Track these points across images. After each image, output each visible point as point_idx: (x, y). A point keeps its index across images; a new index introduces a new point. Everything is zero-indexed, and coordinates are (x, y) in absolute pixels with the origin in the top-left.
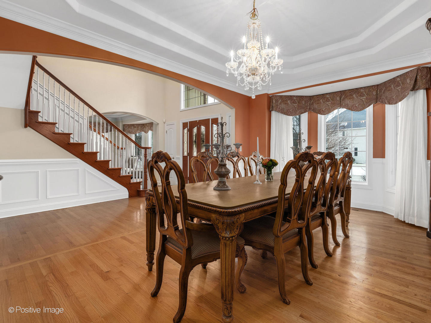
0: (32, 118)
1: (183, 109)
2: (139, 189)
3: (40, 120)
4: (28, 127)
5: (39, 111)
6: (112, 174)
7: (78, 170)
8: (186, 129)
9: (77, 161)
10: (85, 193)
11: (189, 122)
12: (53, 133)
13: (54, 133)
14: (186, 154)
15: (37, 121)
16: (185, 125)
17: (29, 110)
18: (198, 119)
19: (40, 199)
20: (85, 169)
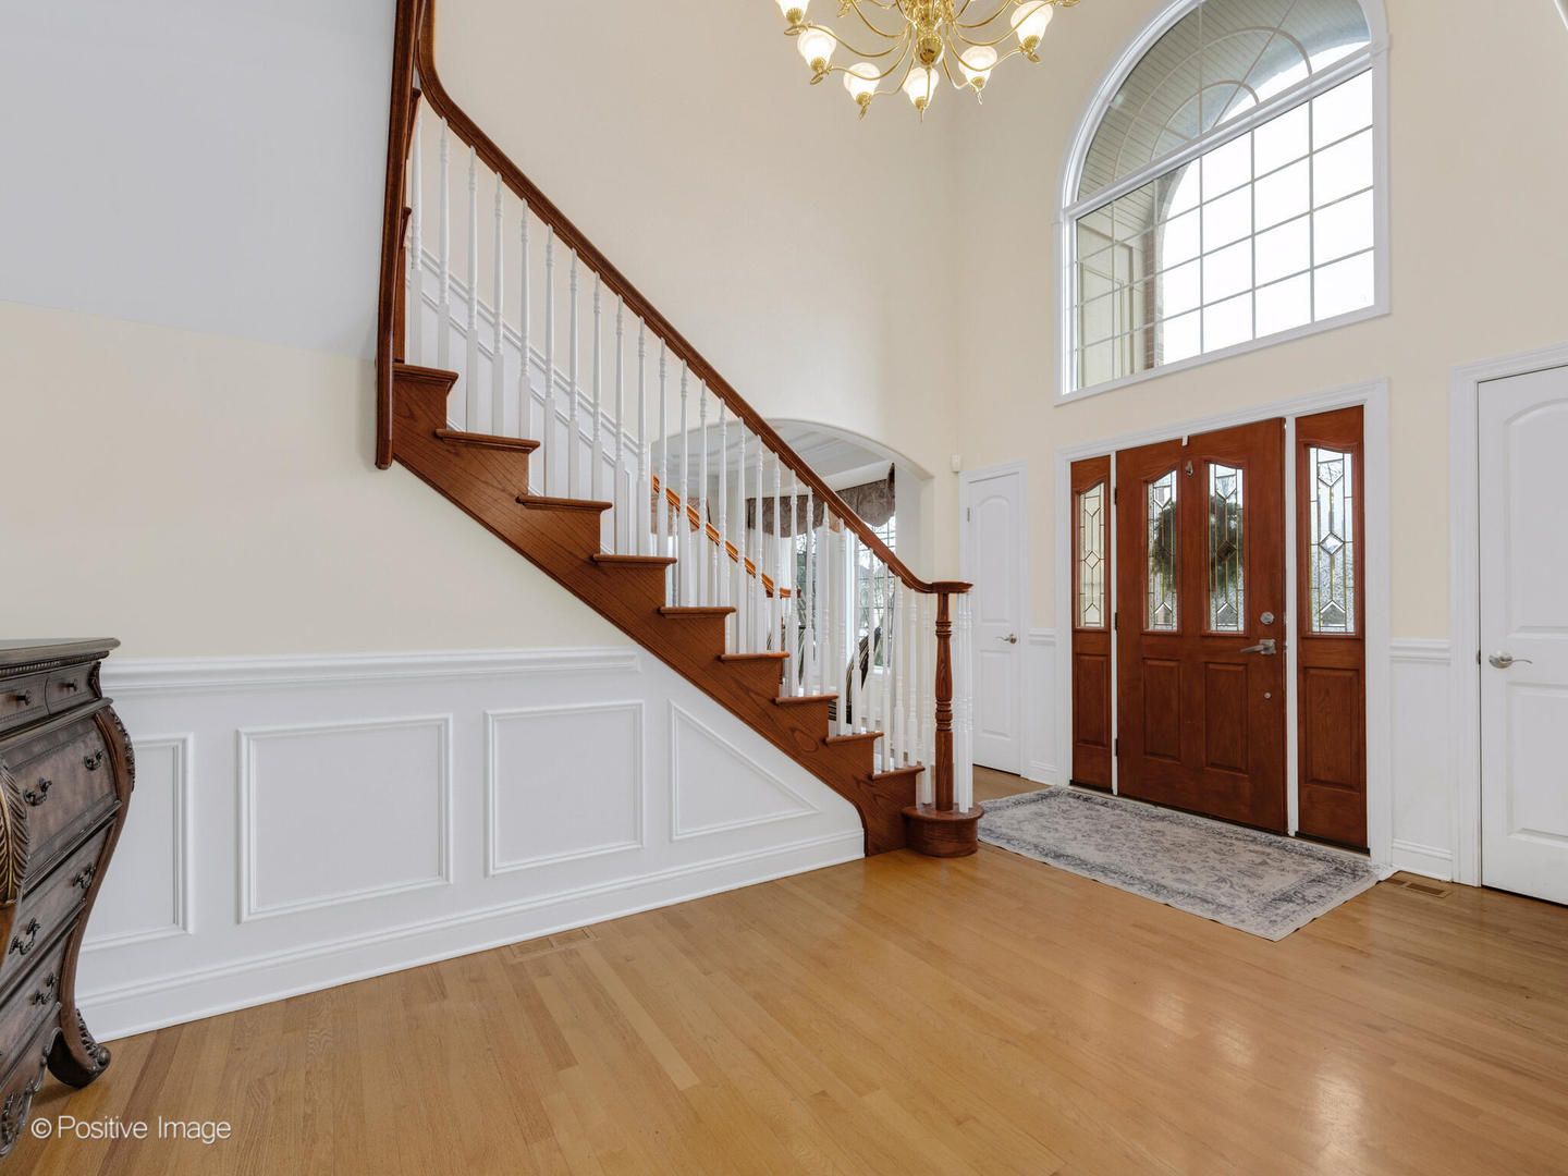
0: (417, 412)
1: (1068, 391)
2: (907, 810)
3: (456, 421)
4: (395, 465)
5: (451, 370)
6: (793, 730)
7: (636, 712)
8: (1099, 490)
9: (632, 657)
10: (671, 835)
11: (1119, 454)
12: (518, 500)
13: (522, 497)
14: (1093, 618)
15: (439, 431)
16: (1085, 474)
17: (396, 360)
18: (1183, 434)
19: (452, 881)
20: (669, 704)
